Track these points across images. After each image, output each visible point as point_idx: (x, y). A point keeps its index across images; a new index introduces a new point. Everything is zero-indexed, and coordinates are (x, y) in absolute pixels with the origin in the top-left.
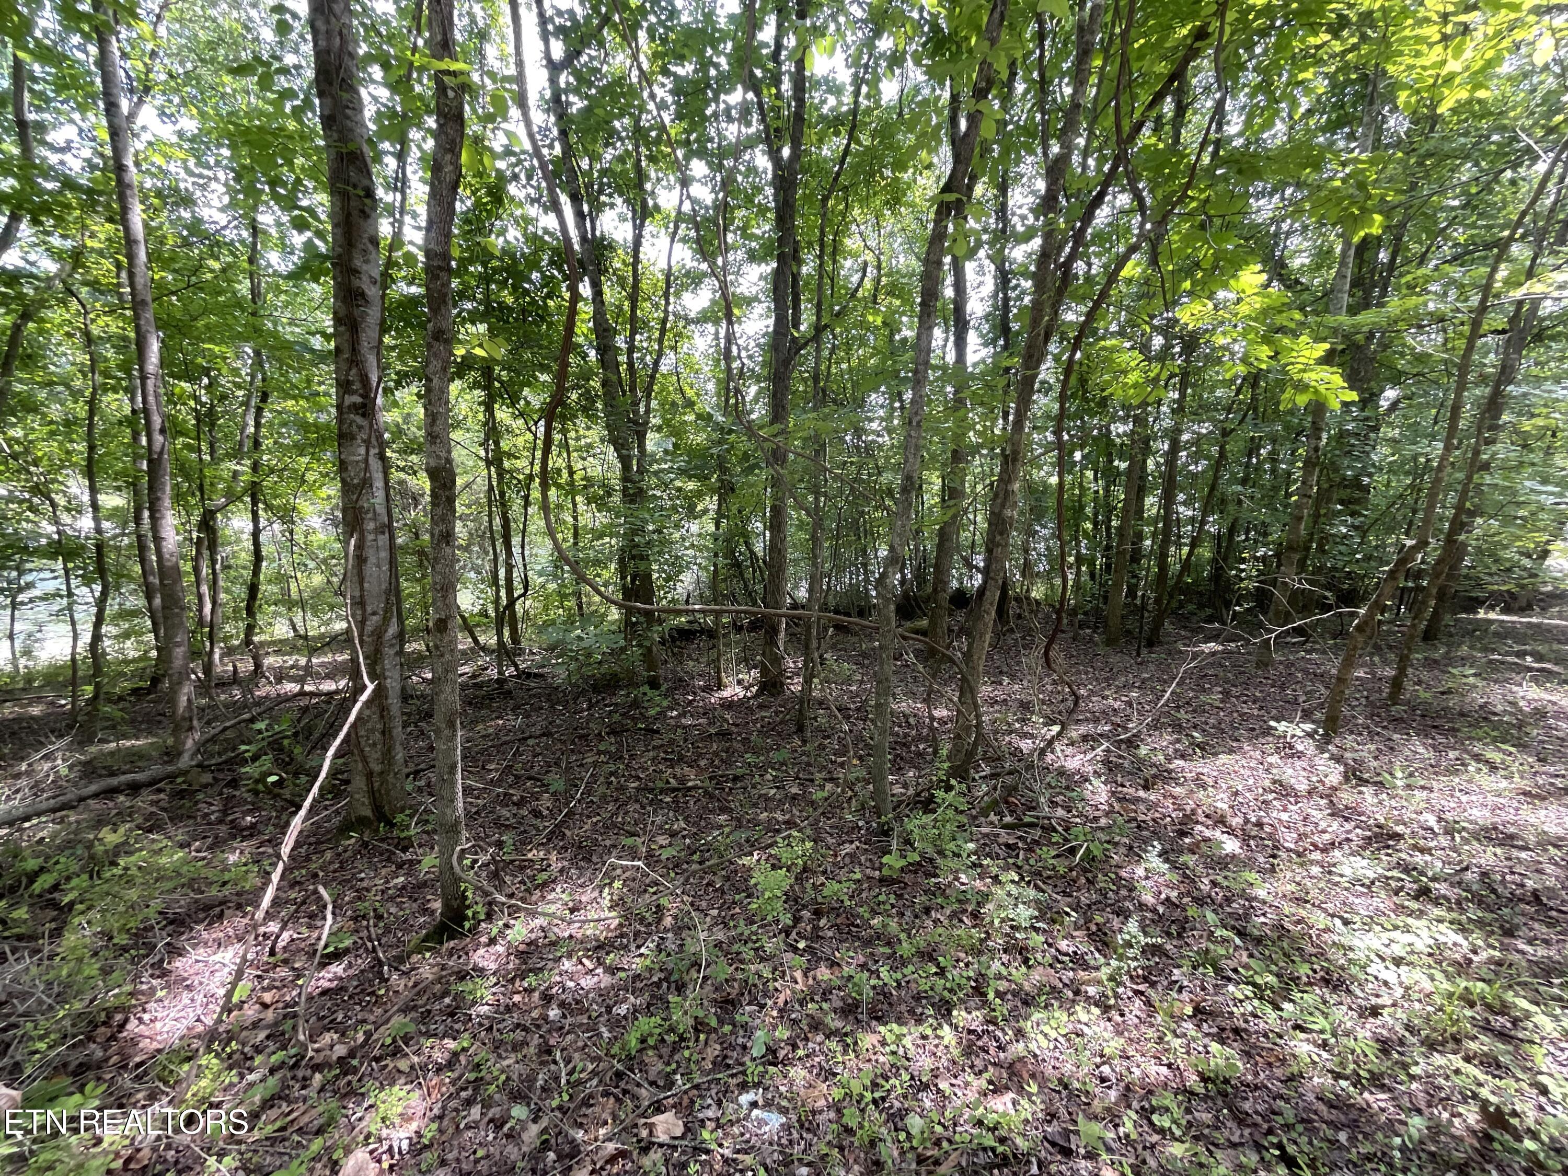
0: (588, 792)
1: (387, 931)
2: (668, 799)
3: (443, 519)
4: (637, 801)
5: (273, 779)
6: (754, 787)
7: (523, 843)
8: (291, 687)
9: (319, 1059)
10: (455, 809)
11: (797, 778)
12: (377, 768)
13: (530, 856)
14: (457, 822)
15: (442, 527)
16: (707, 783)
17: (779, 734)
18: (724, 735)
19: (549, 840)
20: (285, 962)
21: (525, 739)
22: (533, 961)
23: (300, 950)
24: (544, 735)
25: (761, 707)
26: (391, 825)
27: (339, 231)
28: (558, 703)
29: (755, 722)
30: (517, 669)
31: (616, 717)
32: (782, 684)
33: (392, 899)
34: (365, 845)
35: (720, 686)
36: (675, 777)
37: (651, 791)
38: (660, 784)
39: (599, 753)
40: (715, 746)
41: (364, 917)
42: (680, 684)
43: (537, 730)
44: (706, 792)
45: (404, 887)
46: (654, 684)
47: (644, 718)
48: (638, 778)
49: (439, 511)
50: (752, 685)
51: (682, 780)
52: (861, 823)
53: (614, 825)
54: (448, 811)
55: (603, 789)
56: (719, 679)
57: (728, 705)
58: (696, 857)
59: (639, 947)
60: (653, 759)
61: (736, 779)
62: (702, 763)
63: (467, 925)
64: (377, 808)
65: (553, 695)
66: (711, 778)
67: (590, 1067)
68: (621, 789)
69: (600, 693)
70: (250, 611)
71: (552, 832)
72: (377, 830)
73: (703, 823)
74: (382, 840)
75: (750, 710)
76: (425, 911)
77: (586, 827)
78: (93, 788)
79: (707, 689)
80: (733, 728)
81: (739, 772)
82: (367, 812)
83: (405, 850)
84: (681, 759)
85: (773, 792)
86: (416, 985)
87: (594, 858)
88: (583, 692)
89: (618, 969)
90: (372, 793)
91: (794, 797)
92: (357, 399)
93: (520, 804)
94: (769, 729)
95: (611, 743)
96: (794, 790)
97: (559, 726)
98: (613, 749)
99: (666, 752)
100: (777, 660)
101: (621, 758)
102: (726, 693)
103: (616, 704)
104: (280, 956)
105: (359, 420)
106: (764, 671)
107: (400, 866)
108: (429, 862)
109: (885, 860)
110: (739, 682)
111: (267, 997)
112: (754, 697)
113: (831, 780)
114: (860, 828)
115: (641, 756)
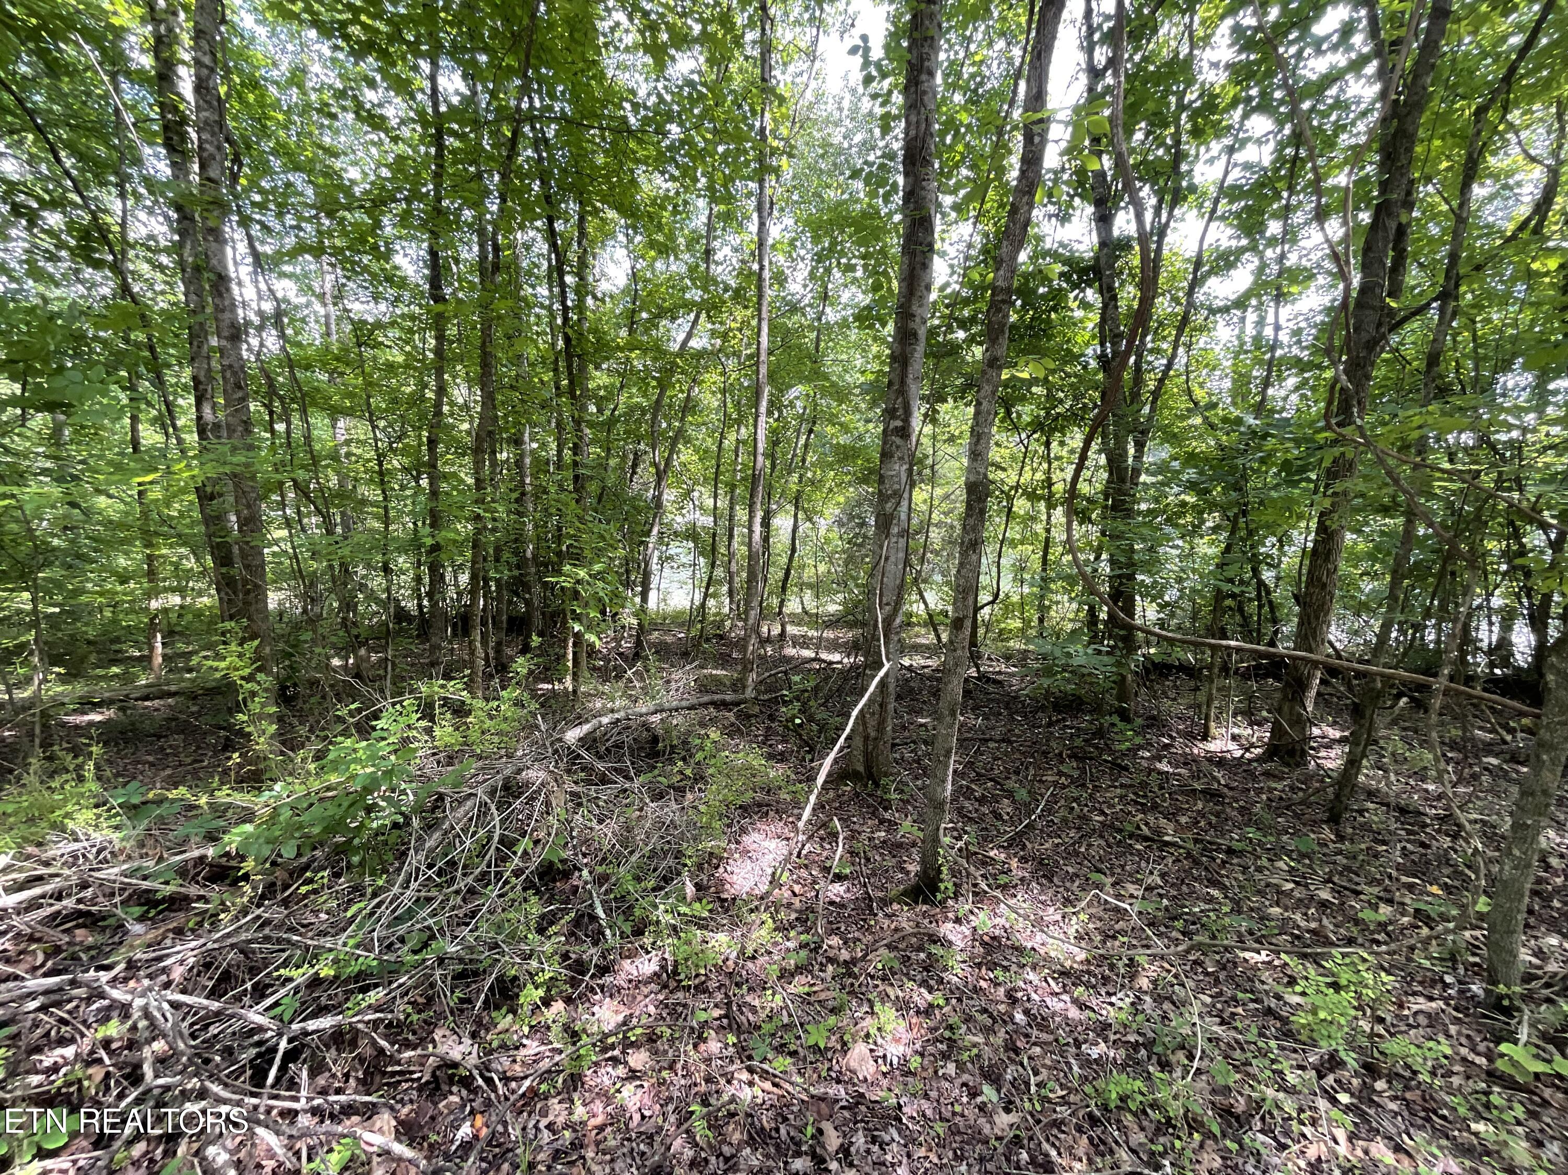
0: (1048, 810)
1: (874, 874)
2: (1138, 847)
3: (974, 529)
4: (1102, 837)
5: (798, 721)
6: (1259, 869)
7: (985, 839)
8: (808, 653)
9: (831, 953)
10: (944, 790)
11: (1329, 881)
12: (873, 734)
13: (992, 854)
14: (942, 804)
15: (972, 536)
16: (1190, 845)
17: (1297, 816)
18: (1211, 795)
19: (1010, 845)
20: (806, 866)
21: (987, 740)
22: (997, 957)
23: (815, 862)
24: (1003, 741)
25: (1267, 774)
26: (877, 784)
27: (904, 284)
28: (1017, 713)
29: (1259, 791)
30: (978, 671)
31: (1078, 742)
32: (1304, 753)
33: (875, 847)
34: (857, 795)
35: (1205, 737)
36: (1147, 824)
37: (1120, 831)
38: (1129, 828)
39: (1060, 774)
40: (1200, 805)
41: (857, 854)
42: (1155, 722)
43: (997, 733)
44: (1189, 855)
45: (884, 842)
46: (1125, 716)
47: (1111, 752)
48: (1102, 813)
49: (971, 521)
50: (1253, 745)
51: (1158, 831)
52: (1448, 979)
53: (1077, 854)
54: (939, 790)
55: (1063, 813)
56: (1206, 727)
57: (1220, 762)
58: (1179, 924)
59: (1109, 994)
60: (1121, 797)
61: (1230, 851)
62: (1183, 820)
63: (939, 896)
64: (868, 767)
65: (1011, 702)
66: (1196, 841)
67: (1061, 1093)
68: (1084, 818)
69: (1060, 713)
70: (784, 589)
71: (1011, 838)
72: (866, 786)
73: (1185, 889)
74: (869, 795)
75: (1251, 774)
76: (902, 870)
77: (1047, 846)
78: (706, 699)
79: (1190, 736)
80: (1226, 790)
81: (1236, 846)
82: (861, 769)
83: (886, 809)
84: (1155, 807)
85: (1290, 886)
86: (896, 930)
87: (1055, 880)
88: (1043, 708)
89: (1087, 1007)
90: (867, 755)
91: (1324, 905)
92: (899, 423)
93: (982, 800)
94: (1279, 806)
95: (1070, 767)
96: (1325, 895)
97: (1019, 736)
98: (1076, 774)
99: (1135, 794)
100: (1301, 723)
101: (1083, 785)
102: (1214, 746)
103: (1078, 729)
104: (803, 861)
105: (898, 441)
106: (1276, 730)
107: (882, 822)
108: (907, 828)
109: (1504, 1048)
110: (1234, 738)
111: (797, 888)
112: (1258, 759)
113: (1390, 902)
114: (1446, 986)
115: (1106, 790)
